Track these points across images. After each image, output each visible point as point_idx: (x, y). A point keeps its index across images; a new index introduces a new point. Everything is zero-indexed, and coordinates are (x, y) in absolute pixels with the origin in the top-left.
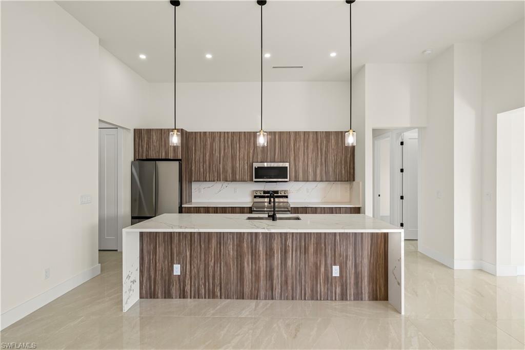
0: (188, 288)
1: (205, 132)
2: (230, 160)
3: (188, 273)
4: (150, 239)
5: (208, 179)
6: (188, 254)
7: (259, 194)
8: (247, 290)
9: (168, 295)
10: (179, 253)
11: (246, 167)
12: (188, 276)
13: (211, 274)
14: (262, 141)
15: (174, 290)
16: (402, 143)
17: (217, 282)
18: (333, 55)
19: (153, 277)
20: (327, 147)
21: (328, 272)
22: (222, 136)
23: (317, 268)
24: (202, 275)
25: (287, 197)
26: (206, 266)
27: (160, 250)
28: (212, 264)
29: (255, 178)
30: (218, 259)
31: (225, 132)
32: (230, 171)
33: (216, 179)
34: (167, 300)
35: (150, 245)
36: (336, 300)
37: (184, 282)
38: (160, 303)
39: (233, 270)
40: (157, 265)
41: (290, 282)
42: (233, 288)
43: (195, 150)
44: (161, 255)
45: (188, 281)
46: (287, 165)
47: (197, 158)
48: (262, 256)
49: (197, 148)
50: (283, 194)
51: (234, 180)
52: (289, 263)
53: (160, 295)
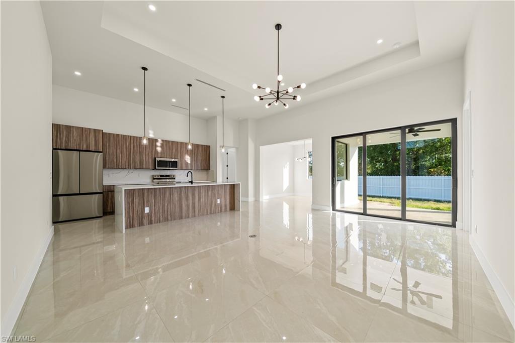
0: (153, 219)
1: (118, 135)
2: (138, 154)
3: (153, 211)
4: (130, 195)
5: (120, 167)
6: (153, 201)
7: (157, 177)
8: (184, 215)
9: (141, 224)
10: (148, 201)
11: (150, 160)
12: (153, 213)
13: (166, 209)
14: (190, 147)
15: (145, 221)
16: (227, 154)
17: (169, 213)
18: (206, 109)
19: (131, 216)
20: (197, 151)
21: (216, 202)
22: (132, 139)
23: (212, 201)
24: (161, 211)
25: (174, 179)
26: (163, 206)
27: (136, 201)
28: (166, 205)
29: (158, 167)
30: (169, 202)
31: (134, 137)
32: (138, 162)
33: (127, 167)
34: (141, 227)
35: (129, 198)
36: (221, 211)
37: (151, 216)
38: (136, 230)
39: (177, 206)
40: (135, 209)
41: (202, 208)
42: (177, 214)
43: (109, 146)
44: (137, 204)
45: (153, 215)
46: (176, 160)
47: (111, 152)
48: (190, 198)
49: (111, 145)
50: (172, 177)
51: (141, 168)
52: (202, 200)
53: (136, 225)
